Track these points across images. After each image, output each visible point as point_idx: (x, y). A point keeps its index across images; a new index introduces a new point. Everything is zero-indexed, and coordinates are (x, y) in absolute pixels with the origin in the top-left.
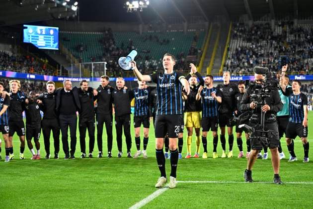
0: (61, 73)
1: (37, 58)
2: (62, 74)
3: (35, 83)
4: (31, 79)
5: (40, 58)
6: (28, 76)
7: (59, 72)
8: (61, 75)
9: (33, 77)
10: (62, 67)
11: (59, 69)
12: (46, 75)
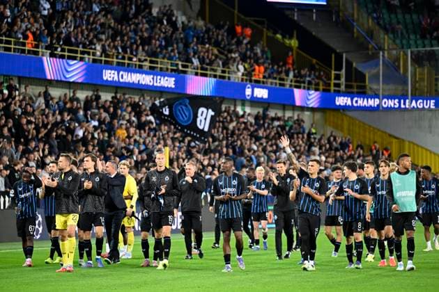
0: (343, 80)
1: (267, 33)
2: (347, 86)
3: (264, 113)
4: (255, 102)
5: (275, 33)
6: (248, 92)
7: (338, 77)
8: (343, 88)
9: (262, 93)
10: (347, 60)
11: (339, 68)
12: (298, 87)
